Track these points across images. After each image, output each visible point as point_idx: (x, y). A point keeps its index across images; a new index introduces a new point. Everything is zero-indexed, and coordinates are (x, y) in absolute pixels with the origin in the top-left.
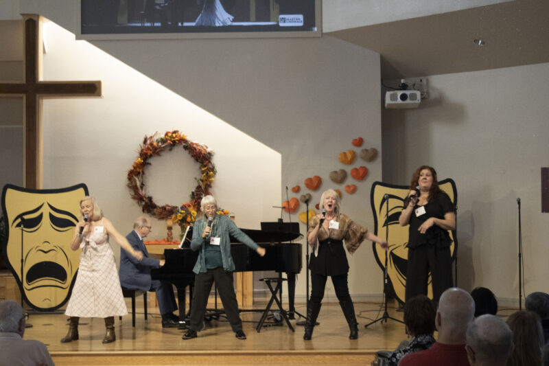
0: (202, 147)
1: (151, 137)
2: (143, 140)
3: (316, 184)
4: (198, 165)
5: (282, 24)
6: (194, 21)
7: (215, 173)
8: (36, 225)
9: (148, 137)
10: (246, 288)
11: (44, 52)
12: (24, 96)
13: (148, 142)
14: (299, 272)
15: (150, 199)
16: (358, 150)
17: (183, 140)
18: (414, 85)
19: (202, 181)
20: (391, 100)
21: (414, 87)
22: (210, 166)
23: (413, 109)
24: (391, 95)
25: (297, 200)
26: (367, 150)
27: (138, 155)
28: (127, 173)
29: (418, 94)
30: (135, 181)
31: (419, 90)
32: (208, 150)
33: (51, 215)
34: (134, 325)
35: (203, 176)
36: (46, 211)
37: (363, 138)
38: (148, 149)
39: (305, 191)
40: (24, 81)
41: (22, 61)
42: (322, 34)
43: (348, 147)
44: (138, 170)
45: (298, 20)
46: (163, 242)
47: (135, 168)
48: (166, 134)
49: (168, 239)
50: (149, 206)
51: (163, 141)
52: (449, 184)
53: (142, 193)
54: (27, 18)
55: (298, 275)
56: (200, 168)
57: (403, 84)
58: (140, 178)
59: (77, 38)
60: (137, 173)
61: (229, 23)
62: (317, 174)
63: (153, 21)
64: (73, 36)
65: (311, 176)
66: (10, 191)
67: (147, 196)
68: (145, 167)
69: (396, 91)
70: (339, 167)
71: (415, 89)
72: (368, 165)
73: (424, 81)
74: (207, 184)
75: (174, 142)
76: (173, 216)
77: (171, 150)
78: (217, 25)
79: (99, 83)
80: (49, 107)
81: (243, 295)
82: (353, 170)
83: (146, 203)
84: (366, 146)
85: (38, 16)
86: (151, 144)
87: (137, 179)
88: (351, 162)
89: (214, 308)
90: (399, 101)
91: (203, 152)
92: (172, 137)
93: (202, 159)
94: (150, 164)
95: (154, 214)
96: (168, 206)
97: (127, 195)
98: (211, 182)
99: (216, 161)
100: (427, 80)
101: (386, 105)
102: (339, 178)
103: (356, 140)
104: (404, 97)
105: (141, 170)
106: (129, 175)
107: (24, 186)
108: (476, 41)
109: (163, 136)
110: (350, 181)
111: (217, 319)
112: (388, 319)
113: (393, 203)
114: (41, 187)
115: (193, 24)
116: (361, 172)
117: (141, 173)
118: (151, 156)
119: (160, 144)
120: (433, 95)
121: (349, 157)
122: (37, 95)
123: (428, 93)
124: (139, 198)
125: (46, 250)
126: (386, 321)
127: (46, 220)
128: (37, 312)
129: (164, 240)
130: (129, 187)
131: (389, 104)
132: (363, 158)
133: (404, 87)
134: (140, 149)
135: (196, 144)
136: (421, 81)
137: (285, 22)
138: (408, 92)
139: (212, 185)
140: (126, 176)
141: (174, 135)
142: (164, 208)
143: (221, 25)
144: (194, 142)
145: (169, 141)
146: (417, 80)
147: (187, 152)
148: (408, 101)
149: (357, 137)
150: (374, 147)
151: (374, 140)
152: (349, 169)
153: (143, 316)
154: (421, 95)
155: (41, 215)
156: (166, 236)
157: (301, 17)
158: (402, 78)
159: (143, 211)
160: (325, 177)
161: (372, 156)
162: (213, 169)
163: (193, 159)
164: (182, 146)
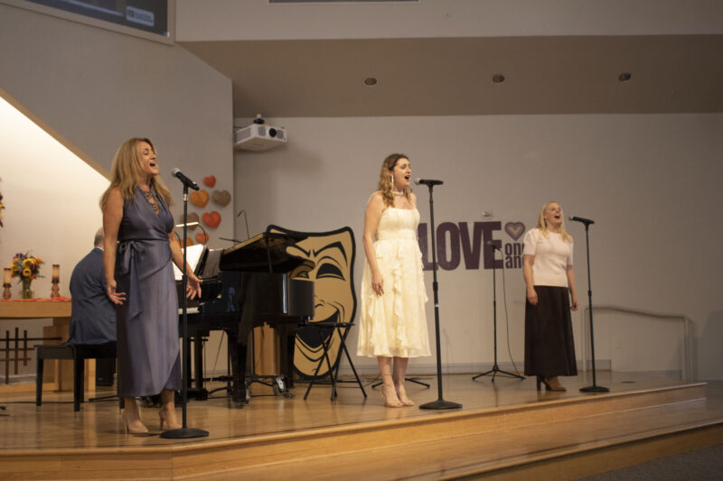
5: (129, 18)
7: (3, 207)
16: (210, 191)
20: (257, 133)
24: (257, 129)
26: (218, 192)
29: (285, 131)
37: (216, 177)
42: (174, 41)
45: (147, 18)
52: (347, 233)
57: (260, 120)
69: (262, 126)
70: (191, 209)
72: (220, 211)
82: (204, 215)
84: (219, 187)
88: (203, 206)
90: (268, 136)
103: (207, 179)
116: (214, 219)
121: (203, 199)
131: (255, 139)
132: (215, 201)
137: (133, 16)
148: (276, 139)
149: (209, 175)
150: (226, 189)
151: (227, 181)
152: (200, 213)
157: (151, 15)
161: (224, 200)
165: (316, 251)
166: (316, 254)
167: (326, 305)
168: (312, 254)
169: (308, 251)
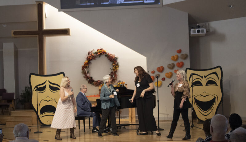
0: (113, 55)
1: (91, 52)
2: (88, 53)
3: (161, 70)
4: (111, 63)
5: (145, 2)
6: (108, 2)
7: (118, 66)
8: (43, 90)
9: (90, 51)
10: (133, 115)
11: (46, 17)
12: (38, 36)
13: (90, 54)
14: (154, 108)
15: (91, 78)
16: (179, 55)
17: (104, 53)
18: (203, 26)
19: (113, 69)
20: (193, 33)
21: (203, 27)
22: (117, 63)
23: (203, 36)
24: (193, 31)
25: (153, 77)
26: (183, 55)
27: (86, 59)
28: (82, 67)
29: (205, 30)
30: (85, 70)
31: (205, 28)
32: (116, 56)
33: (49, 85)
34: (85, 131)
35: (113, 68)
36: (47, 84)
37: (181, 49)
38: (90, 56)
39: (157, 73)
40: (38, 30)
41: (36, 22)
42: (163, 5)
43: (175, 53)
44: (86, 66)
46: (97, 96)
47: (85, 65)
48: (98, 50)
49: (99, 94)
50: (91, 81)
51: (96, 53)
52: (219, 68)
53: (88, 75)
54: (38, 3)
55: (154, 109)
56: (112, 64)
57: (198, 26)
58: (87, 69)
59: (59, 11)
60: (86, 67)
61: (123, 2)
62: (161, 66)
63: (91, 3)
64: (57, 10)
65: (159, 66)
66: (32, 76)
67: (90, 77)
68: (89, 65)
69: (195, 29)
70: (171, 62)
71: (203, 28)
72: (184, 61)
73: (207, 24)
74: (115, 71)
75: (101, 53)
76: (101, 85)
77: (100, 57)
78: (118, 3)
79: (69, 29)
80: (48, 40)
81: (131, 117)
82: (177, 63)
83: (90, 80)
85: (43, 2)
86: (91, 55)
87: (86, 69)
88: (176, 60)
89: (119, 123)
90: (197, 33)
91: (113, 57)
92: (100, 51)
93: (113, 60)
94: (91, 63)
95: (93, 84)
96: (99, 81)
97: (81, 76)
98: (117, 70)
99: (119, 61)
100: (209, 24)
101: (191, 35)
102: (172, 67)
103: (178, 50)
104: (198, 31)
105: (87, 66)
106: (82, 68)
107: (39, 74)
108: (230, 6)
109: (96, 51)
110: (176, 68)
111: (120, 128)
112: (193, 127)
113: (194, 77)
114: (46, 74)
115: (107, 3)
116: (181, 64)
117: (87, 67)
118: (91, 60)
119: (95, 54)
120: (211, 30)
121: (176, 58)
122: (43, 35)
123: (209, 29)
124: (87, 77)
125: (48, 100)
126: (193, 128)
127: (48, 88)
128: (45, 126)
129: (98, 95)
130: (83, 73)
131: (192, 35)
132: (182, 58)
133: (199, 27)
134: (87, 57)
135: (110, 54)
136: (206, 24)
137: (147, 1)
138: (200, 29)
139: (118, 71)
140: (81, 68)
141: (101, 51)
142: (97, 82)
143: (120, 3)
144: (109, 53)
145: (99, 53)
146: (204, 24)
147: (106, 57)
148: (200, 33)
149: (179, 49)
150: (186, 53)
151: (186, 50)
152: (175, 63)
153: (89, 127)
154: (206, 30)
155: (46, 86)
156: (98, 93)
158: (198, 23)
159: (89, 83)
160: (165, 67)
161: (185, 57)
162: (118, 65)
163: (109, 61)
164: (104, 55)
165: (205, 76)
166: (205, 77)
167: (210, 96)
168: (204, 77)
169: (202, 76)
